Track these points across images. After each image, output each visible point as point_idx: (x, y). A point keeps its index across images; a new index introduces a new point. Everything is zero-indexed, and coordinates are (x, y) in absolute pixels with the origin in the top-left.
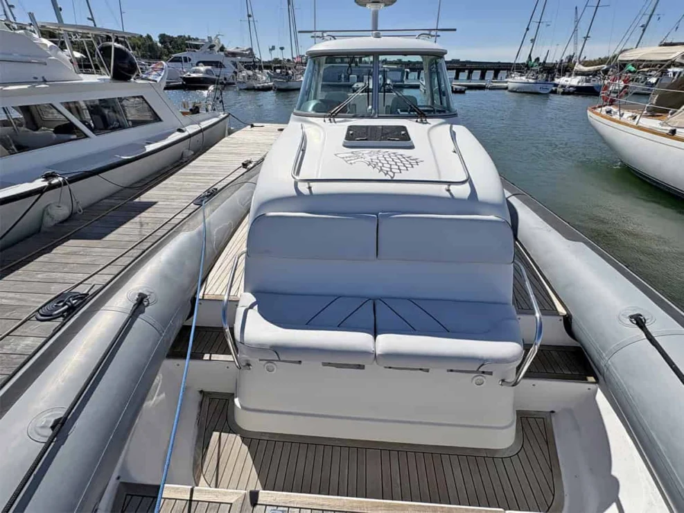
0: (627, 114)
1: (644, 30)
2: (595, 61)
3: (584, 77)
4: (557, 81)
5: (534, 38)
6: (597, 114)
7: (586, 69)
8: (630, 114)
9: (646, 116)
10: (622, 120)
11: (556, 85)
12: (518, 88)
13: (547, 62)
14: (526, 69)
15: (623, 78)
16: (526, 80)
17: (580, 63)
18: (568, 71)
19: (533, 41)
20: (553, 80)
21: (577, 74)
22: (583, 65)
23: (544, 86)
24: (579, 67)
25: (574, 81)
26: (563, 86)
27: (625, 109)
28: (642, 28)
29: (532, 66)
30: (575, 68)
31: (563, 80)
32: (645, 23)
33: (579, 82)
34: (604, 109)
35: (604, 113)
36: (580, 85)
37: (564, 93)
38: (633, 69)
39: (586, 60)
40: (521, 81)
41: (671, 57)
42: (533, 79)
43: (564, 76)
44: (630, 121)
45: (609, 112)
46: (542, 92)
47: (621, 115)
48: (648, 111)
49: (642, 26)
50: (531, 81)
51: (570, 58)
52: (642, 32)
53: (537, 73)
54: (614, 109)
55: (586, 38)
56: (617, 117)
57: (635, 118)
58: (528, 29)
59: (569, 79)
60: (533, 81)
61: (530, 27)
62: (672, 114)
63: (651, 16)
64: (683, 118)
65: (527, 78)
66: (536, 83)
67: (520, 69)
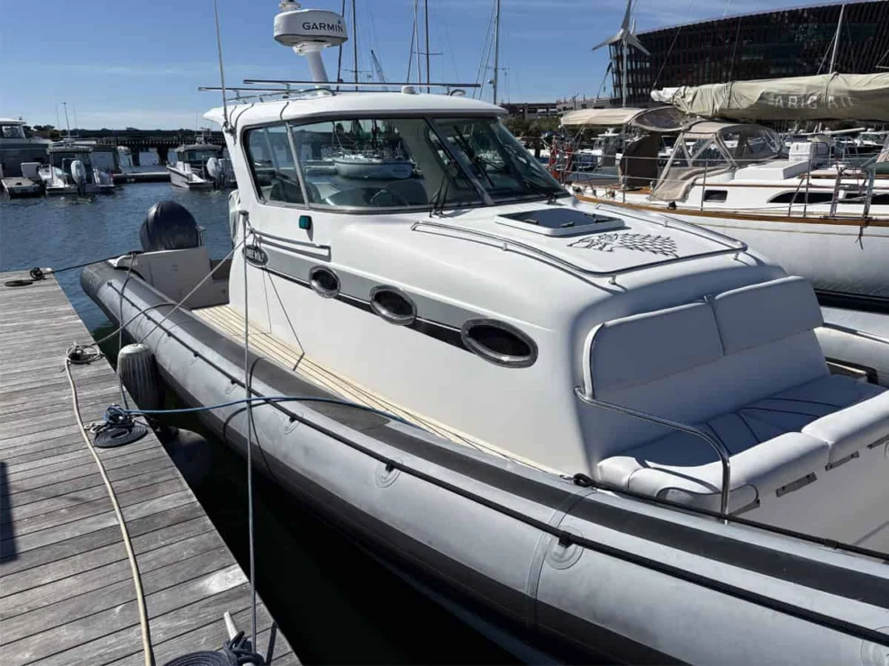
0: (601, 192)
1: (495, 87)
8: (603, 190)
10: (601, 199)
14: (357, 143)
16: (367, 160)
23: (398, 167)
28: (492, 85)
32: (493, 78)
40: (356, 161)
41: (625, 121)
42: (378, 158)
44: (612, 199)
45: (578, 191)
46: (397, 176)
47: (595, 193)
48: (628, 185)
49: (490, 82)
50: (374, 161)
52: (493, 90)
53: (381, 148)
54: (578, 186)
56: (590, 197)
57: (613, 195)
60: (379, 161)
62: (655, 185)
63: (496, 70)
64: (668, 187)
65: (366, 157)
66: (386, 164)
67: (348, 143)
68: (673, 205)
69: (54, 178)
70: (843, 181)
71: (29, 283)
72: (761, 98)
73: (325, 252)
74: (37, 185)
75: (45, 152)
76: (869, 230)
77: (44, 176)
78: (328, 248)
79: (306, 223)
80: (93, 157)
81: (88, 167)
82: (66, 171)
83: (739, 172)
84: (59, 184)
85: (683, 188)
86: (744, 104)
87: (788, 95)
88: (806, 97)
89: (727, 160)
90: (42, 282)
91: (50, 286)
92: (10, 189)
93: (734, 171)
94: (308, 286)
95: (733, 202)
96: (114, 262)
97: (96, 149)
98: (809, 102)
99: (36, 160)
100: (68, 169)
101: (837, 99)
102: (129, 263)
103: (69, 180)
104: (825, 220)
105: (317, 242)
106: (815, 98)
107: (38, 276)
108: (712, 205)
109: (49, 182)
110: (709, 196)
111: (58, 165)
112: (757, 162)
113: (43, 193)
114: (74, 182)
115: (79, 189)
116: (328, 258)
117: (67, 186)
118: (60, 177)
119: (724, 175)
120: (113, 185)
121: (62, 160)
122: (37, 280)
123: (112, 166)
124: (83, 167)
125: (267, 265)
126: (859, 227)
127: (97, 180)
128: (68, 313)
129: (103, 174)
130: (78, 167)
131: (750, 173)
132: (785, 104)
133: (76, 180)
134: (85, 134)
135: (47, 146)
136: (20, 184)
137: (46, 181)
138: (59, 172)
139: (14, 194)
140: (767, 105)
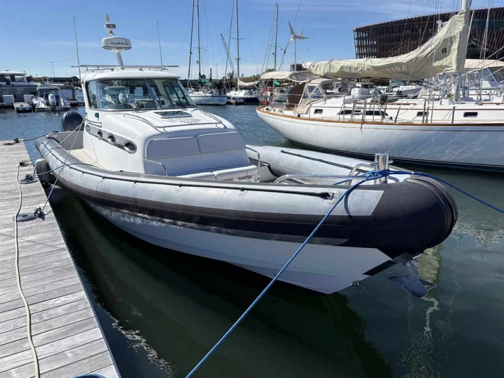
0: (277, 110)
1: (275, 56)
2: (251, 78)
3: (248, 91)
4: (228, 94)
5: (198, 60)
6: (261, 111)
7: (247, 84)
8: (278, 110)
9: (286, 110)
10: (276, 113)
11: (229, 98)
12: (200, 101)
13: (213, 78)
14: (200, 85)
15: (268, 89)
17: (240, 79)
18: (234, 87)
19: (199, 62)
20: (225, 93)
21: (242, 88)
22: (244, 81)
23: (220, 98)
24: (240, 83)
25: (241, 94)
26: (234, 98)
27: (275, 107)
28: (274, 55)
29: (205, 83)
30: (238, 84)
31: (232, 94)
33: (245, 95)
34: (264, 108)
35: (265, 110)
36: (246, 96)
37: (237, 104)
38: (278, 84)
39: (244, 77)
40: (199, 95)
41: (285, 78)
42: (210, 93)
43: (232, 90)
44: (279, 113)
45: (267, 109)
46: (220, 104)
47: (275, 111)
48: (287, 107)
49: (273, 54)
50: (208, 95)
51: (231, 75)
52: (274, 58)
53: (211, 88)
54: (270, 107)
55: (238, 59)
56: (272, 112)
57: (281, 112)
58: (191, 53)
59: (237, 93)
60: (210, 95)
61: (192, 51)
62: (296, 107)
63: (276, 47)
64: (301, 108)
65: (204, 92)
66: (213, 96)
67: (195, 85)
68: (299, 115)
69: (40, 103)
70: (357, 105)
71: (13, 144)
72: (341, 68)
73: (100, 125)
74: (30, 106)
75: (36, 89)
76: (364, 126)
77: (35, 101)
78: (101, 123)
79: (97, 115)
80: (60, 92)
81: (57, 97)
82: (46, 99)
83: (328, 101)
84: (43, 106)
85: (307, 109)
86: (336, 71)
87: (351, 67)
88: (357, 68)
89: (323, 95)
90: (18, 144)
91: (21, 145)
92: (17, 108)
93: (326, 101)
94: (97, 137)
95: (326, 114)
96: (47, 136)
97: (62, 88)
98: (358, 70)
99: (32, 93)
100: (47, 98)
101: (368, 69)
102: (52, 136)
103: (48, 104)
104: (350, 122)
105: (100, 121)
106: (360, 69)
107: (17, 141)
108: (318, 116)
109: (37, 104)
110: (316, 111)
111: (42, 96)
112: (336, 97)
113: (34, 111)
114: (50, 105)
115: (52, 109)
116: (101, 127)
117: (46, 107)
118: (43, 102)
119: (322, 102)
120: (69, 107)
121: (44, 94)
122: (16, 143)
123: (71, 97)
124: (55, 98)
125: (90, 132)
126: (360, 125)
127: (63, 104)
128: (25, 153)
129: (65, 101)
130: (52, 97)
131: (333, 102)
132: (350, 71)
133: (50, 104)
134: (56, 80)
135: (36, 86)
136: (22, 106)
137: (35, 104)
138: (42, 99)
139: (19, 111)
140: (343, 71)
